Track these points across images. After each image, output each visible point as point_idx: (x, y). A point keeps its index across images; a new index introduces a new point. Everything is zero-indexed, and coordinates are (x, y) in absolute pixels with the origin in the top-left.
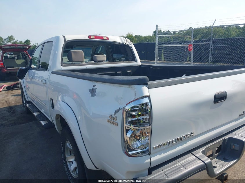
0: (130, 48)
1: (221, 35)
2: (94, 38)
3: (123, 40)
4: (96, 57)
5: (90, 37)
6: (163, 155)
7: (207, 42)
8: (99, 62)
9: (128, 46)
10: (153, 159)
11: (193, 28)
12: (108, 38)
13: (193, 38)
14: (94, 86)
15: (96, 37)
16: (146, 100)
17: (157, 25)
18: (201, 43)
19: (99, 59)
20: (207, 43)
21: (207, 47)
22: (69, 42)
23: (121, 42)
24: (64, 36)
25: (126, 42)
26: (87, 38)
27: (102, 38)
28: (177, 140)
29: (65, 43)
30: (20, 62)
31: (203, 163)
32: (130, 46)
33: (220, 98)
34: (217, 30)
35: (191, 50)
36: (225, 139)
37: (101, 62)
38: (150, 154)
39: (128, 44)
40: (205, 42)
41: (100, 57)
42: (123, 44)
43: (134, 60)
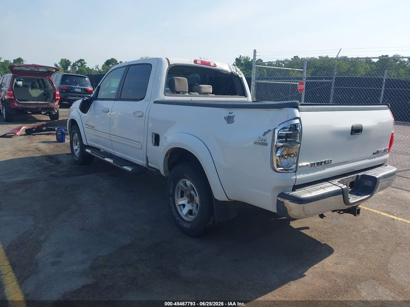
0: (240, 79)
1: (342, 72)
2: (200, 63)
3: (232, 68)
4: (201, 87)
5: (195, 62)
6: (306, 175)
7: (327, 79)
8: (203, 94)
9: (237, 76)
10: (298, 177)
11: (300, 58)
12: (215, 66)
13: (305, 73)
14: (230, 113)
15: (203, 63)
16: (297, 121)
17: (255, 51)
18: (320, 81)
19: (204, 90)
20: (327, 81)
21: (328, 87)
22: (173, 67)
23: (230, 71)
24: (167, 59)
25: (235, 71)
26: (193, 63)
27: (209, 64)
28: (318, 164)
29: (170, 67)
30: (36, 93)
31: (340, 188)
32: (240, 76)
33: (356, 130)
34: (337, 64)
35: (301, 90)
36: (358, 175)
37: (206, 94)
38: (295, 172)
39: (237, 73)
40: (325, 79)
41: (205, 87)
42: (232, 73)
43: (244, 94)
